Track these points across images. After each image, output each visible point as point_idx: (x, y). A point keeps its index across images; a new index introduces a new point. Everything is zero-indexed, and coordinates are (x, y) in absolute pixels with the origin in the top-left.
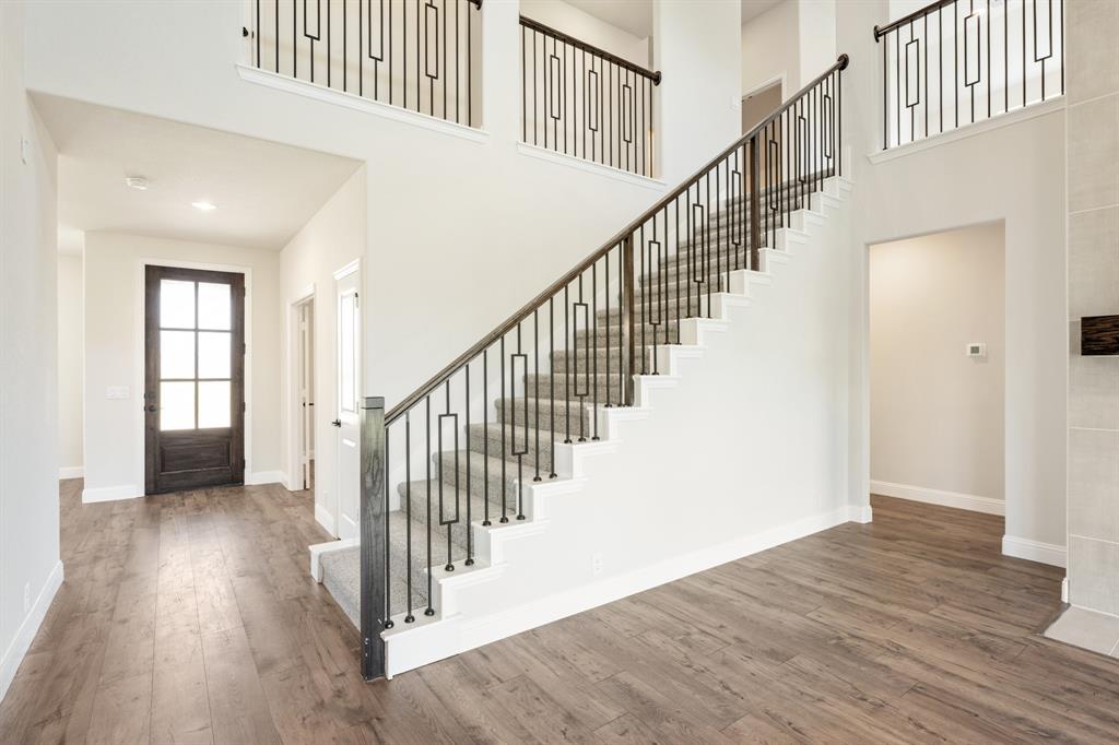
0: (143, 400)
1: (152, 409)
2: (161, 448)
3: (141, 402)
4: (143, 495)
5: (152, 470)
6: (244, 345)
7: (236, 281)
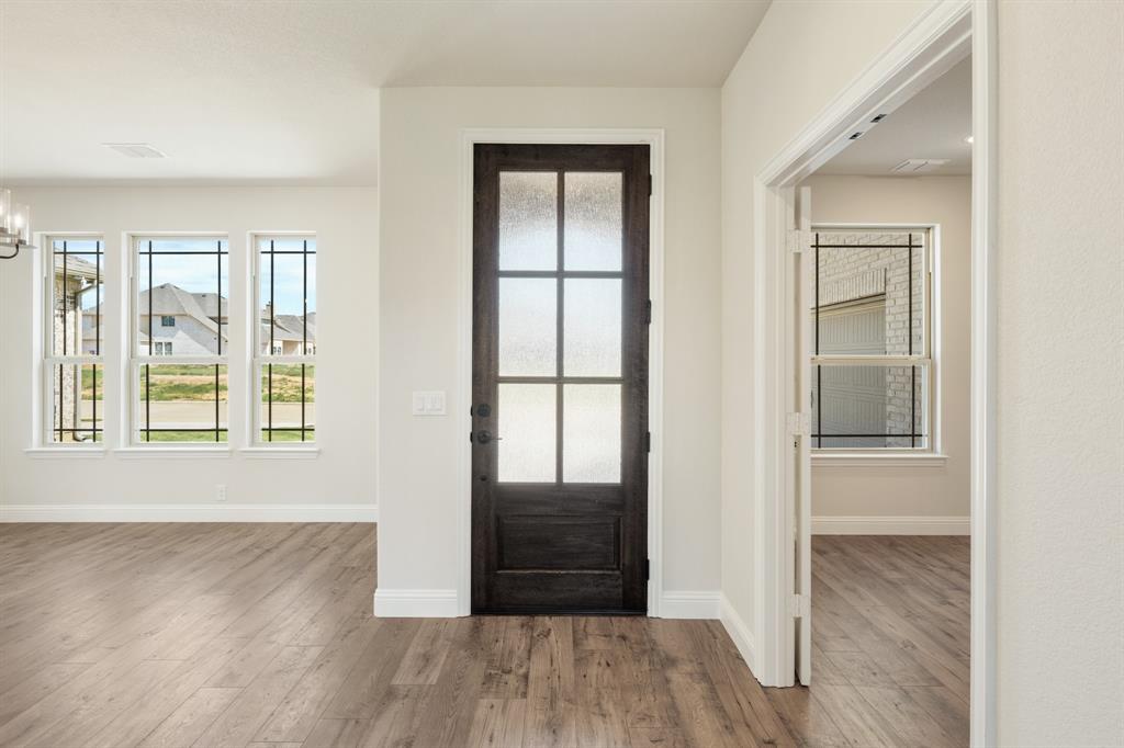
0: (470, 418)
1: (483, 440)
2: (498, 519)
3: (465, 424)
4: (468, 613)
5: (483, 565)
6: (648, 304)
7: (631, 163)
